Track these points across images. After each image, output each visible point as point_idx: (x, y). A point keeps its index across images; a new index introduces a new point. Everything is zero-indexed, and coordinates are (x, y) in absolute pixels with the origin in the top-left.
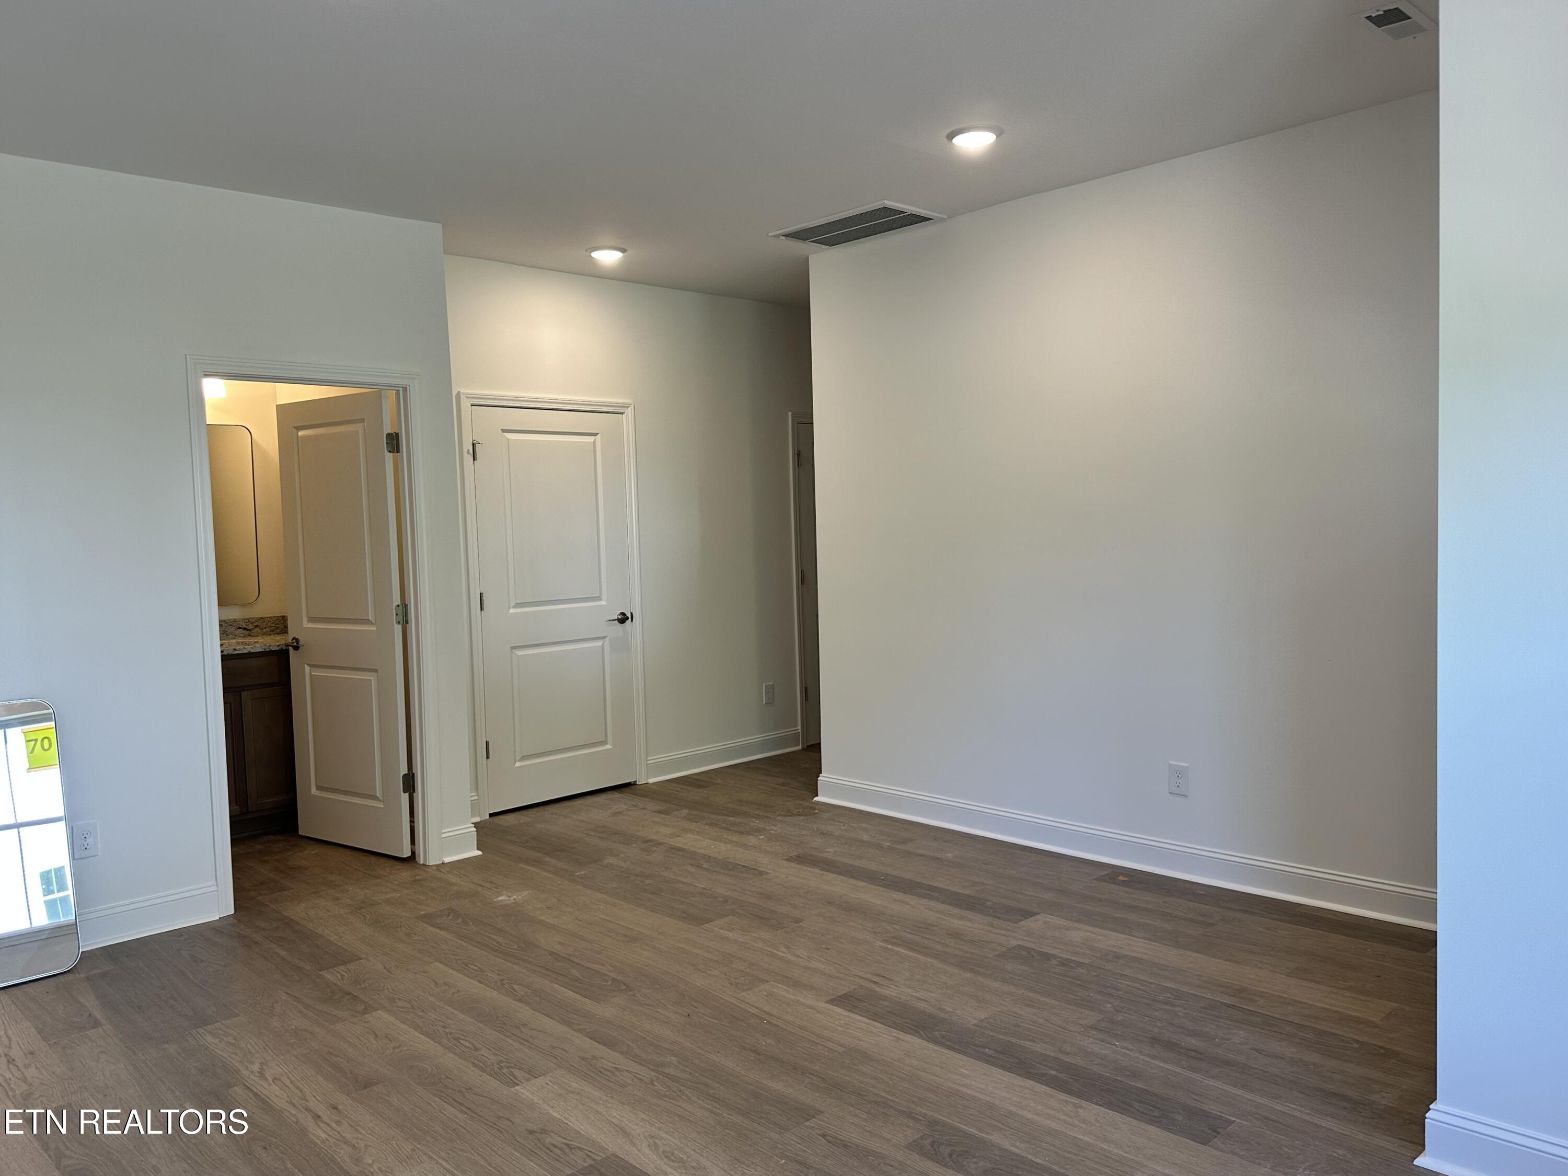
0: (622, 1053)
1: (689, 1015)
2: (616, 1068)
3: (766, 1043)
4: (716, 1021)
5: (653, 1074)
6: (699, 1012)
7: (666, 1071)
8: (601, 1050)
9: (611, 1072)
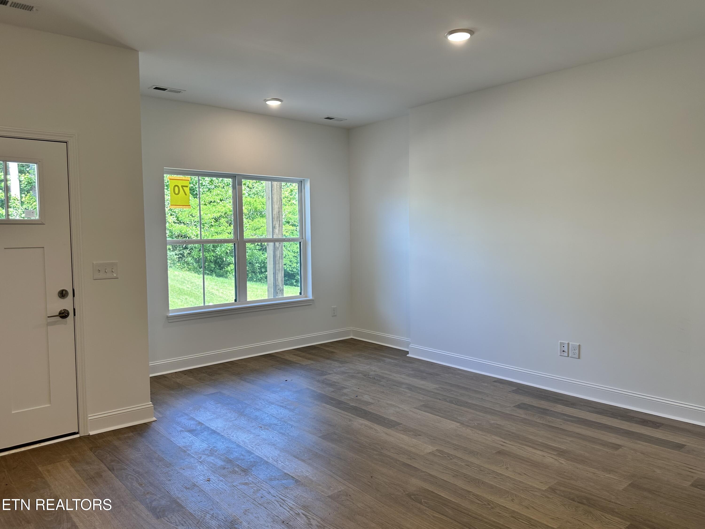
0: (399, 461)
1: (372, 477)
2: (399, 454)
3: (335, 462)
4: (358, 473)
5: (382, 451)
6: (367, 479)
7: (377, 453)
8: (409, 462)
9: (400, 453)
